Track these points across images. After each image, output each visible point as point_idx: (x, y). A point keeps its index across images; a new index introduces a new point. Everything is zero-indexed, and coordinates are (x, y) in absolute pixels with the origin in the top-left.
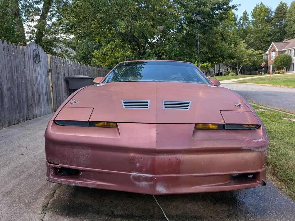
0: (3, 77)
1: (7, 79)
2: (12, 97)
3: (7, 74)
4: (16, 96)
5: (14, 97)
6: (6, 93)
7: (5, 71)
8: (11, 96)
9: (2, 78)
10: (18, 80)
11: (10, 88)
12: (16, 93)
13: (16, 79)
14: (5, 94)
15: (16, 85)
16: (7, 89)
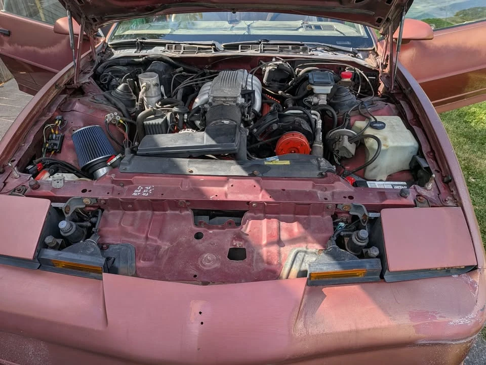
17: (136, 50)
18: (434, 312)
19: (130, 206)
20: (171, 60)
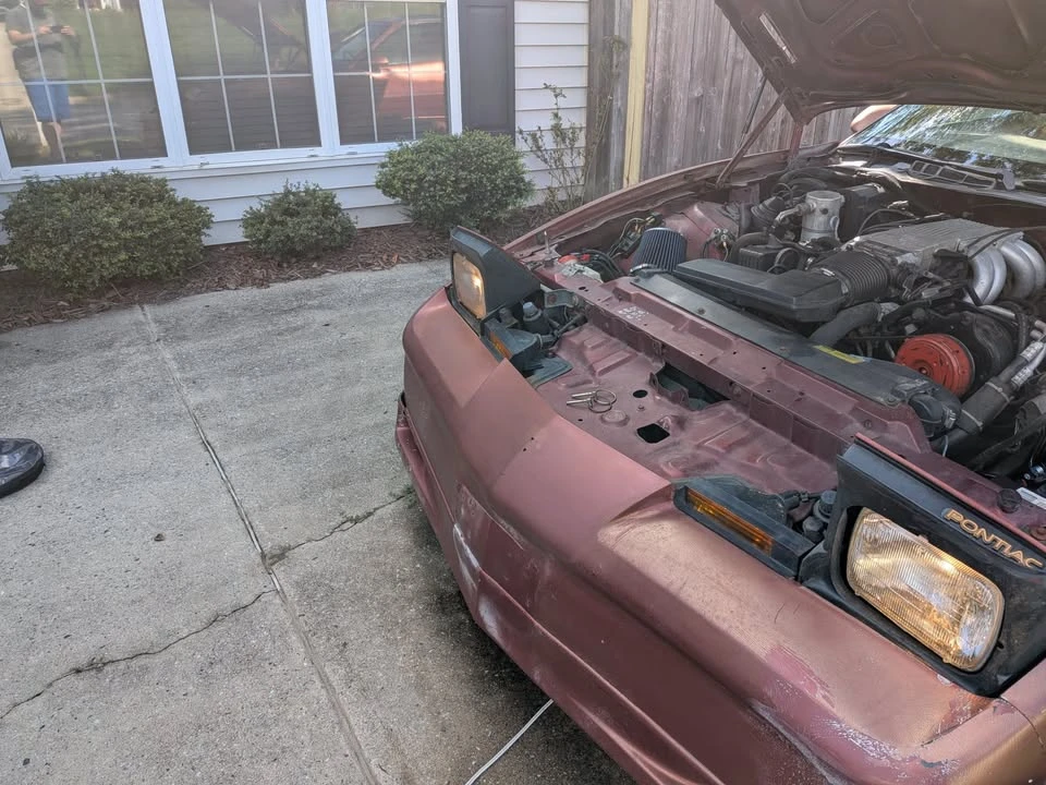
0: (678, 65)
1: (692, 68)
2: (702, 129)
3: (697, 50)
4: (719, 126)
5: (708, 130)
6: (679, 116)
7: (690, 41)
8: (697, 124)
9: (674, 67)
10: (737, 68)
11: (698, 100)
12: (719, 116)
13: (729, 65)
14: (677, 120)
15: (726, 89)
16: (686, 104)
17: (865, 162)
18: (821, 683)
19: (607, 325)
20: (898, 185)
